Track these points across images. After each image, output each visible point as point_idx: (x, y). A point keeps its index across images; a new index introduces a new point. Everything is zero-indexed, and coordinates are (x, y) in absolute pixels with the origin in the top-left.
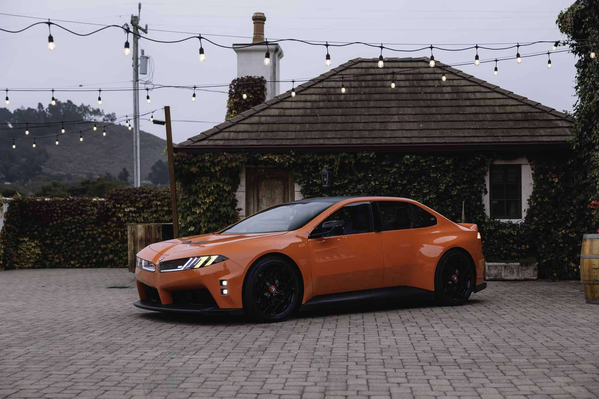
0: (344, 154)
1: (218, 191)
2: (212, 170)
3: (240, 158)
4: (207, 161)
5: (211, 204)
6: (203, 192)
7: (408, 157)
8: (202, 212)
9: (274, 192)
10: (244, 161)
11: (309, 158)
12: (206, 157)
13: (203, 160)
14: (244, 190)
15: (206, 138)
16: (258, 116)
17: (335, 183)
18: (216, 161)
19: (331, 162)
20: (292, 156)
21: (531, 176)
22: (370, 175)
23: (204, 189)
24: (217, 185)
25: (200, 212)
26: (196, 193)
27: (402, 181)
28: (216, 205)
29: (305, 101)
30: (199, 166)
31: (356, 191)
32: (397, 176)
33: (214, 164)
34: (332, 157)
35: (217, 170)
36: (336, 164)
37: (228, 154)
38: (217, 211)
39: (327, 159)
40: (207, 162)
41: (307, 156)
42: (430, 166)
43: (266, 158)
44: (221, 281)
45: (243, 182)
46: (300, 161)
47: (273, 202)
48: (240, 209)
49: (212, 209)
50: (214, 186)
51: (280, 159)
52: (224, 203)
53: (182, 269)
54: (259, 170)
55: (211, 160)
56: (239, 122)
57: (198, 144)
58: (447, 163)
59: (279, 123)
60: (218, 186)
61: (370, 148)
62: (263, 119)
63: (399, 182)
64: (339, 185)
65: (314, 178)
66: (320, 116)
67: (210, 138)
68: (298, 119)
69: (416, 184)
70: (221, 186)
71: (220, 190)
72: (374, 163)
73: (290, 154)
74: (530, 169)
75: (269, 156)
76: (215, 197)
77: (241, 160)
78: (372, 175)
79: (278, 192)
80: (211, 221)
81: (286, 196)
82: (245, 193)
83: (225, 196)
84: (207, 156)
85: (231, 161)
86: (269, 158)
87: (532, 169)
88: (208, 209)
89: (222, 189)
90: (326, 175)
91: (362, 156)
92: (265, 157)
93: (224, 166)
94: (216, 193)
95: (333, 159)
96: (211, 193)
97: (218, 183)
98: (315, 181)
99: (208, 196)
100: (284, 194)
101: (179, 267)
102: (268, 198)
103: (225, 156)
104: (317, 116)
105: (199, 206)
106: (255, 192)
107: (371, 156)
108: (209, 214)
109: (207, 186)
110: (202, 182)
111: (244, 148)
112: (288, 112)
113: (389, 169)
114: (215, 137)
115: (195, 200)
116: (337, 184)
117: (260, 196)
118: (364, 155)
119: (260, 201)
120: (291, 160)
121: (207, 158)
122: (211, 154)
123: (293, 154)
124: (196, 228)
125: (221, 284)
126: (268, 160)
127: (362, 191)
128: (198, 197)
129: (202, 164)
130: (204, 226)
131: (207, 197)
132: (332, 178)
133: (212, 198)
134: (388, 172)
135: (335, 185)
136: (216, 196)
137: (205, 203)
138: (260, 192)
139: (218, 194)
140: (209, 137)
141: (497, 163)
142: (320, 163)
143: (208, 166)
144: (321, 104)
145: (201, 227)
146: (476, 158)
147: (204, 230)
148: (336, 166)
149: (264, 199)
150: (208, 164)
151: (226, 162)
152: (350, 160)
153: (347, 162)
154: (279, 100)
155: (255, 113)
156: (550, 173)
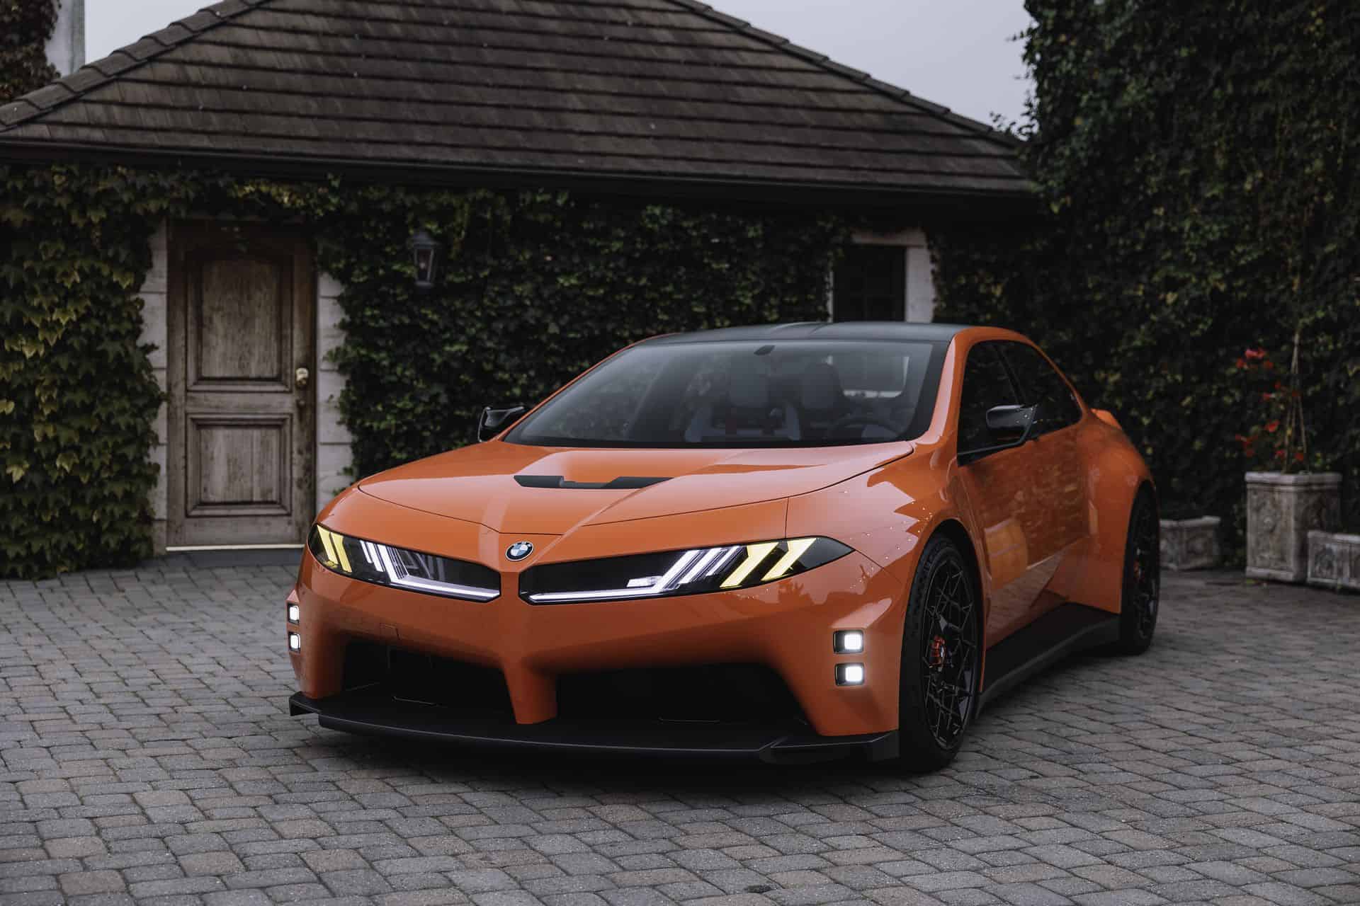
0: (481, 194)
1: (94, 286)
2: (75, 219)
3: (172, 188)
4: (59, 190)
5: (73, 328)
6: (45, 288)
7: (657, 211)
8: (42, 352)
9: (249, 298)
10: (187, 196)
11: (380, 201)
12: (56, 177)
13: (46, 188)
14: (165, 290)
15: (40, 116)
16: (175, 62)
17: (450, 277)
18: (92, 191)
19: (444, 215)
20: (333, 191)
21: (930, 278)
22: (549, 258)
23: (46, 281)
24: (92, 267)
25: (37, 354)
26: (20, 290)
27: (637, 278)
28: (88, 331)
29: (295, 31)
30: (32, 207)
31: (509, 303)
32: (621, 263)
33: (81, 201)
34: (445, 198)
35: (95, 219)
36: (459, 220)
37: (132, 172)
38: (90, 351)
39: (433, 207)
40: (60, 195)
41: (374, 194)
42: (706, 238)
43: (251, 193)
44: (839, 634)
45: (160, 264)
46: (353, 207)
47: (245, 325)
48: (151, 348)
49: (76, 345)
50: (80, 271)
51: (294, 197)
52: (112, 328)
53: (656, 590)
54: (225, 229)
55: (74, 187)
56: (124, 76)
57: (20, 132)
58: (751, 234)
59: (248, 89)
60: (96, 272)
61: (554, 181)
62: (193, 73)
63: (629, 280)
64: (463, 283)
65: (394, 259)
66: (360, 76)
67: (51, 117)
68: (299, 81)
69: (669, 289)
70: (106, 272)
71: (99, 286)
72: (559, 224)
73: (327, 184)
74: (928, 260)
75: (258, 184)
76: (87, 308)
77: (175, 194)
78: (555, 258)
79: (263, 299)
80: (72, 382)
81: (286, 311)
82: (165, 296)
83: (113, 305)
84: (60, 174)
85: (141, 195)
86: (258, 191)
87: (933, 260)
88: (62, 346)
89: (105, 283)
90: (429, 252)
91: (533, 202)
92: (248, 189)
93: (119, 209)
94: (88, 293)
95: (450, 205)
96: (72, 295)
97: (97, 265)
98: (396, 267)
99: (62, 305)
100: (280, 303)
101: (632, 583)
102: (229, 314)
103: (123, 177)
104: (352, 76)
105: (31, 332)
106: (191, 296)
107: (560, 202)
108: (64, 362)
109: (60, 270)
110: (37, 257)
111: (182, 157)
112: (261, 58)
113: (599, 244)
114: (65, 115)
115: (18, 317)
116: (457, 280)
117: (205, 307)
118: (539, 199)
119: (206, 322)
120: (328, 201)
121: (58, 180)
122: (74, 168)
123: (336, 184)
124: (19, 404)
125: (839, 648)
126: (255, 197)
127: (528, 303)
128: (26, 304)
129: (41, 201)
130: (50, 399)
131: (58, 305)
132: (443, 261)
133: (76, 311)
134: (595, 251)
135: (451, 283)
136: (89, 303)
137: (51, 326)
138: (206, 296)
139: (94, 299)
140: (46, 114)
141: (859, 239)
142: (410, 217)
143: (64, 205)
144: (346, 44)
145: (36, 402)
146: (821, 223)
147: (46, 412)
148: (461, 225)
149: (217, 319)
150: (63, 201)
151: (126, 197)
152: (498, 212)
153: (488, 216)
154: (218, 21)
155: (162, 53)
156: (981, 272)
